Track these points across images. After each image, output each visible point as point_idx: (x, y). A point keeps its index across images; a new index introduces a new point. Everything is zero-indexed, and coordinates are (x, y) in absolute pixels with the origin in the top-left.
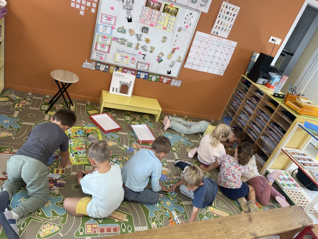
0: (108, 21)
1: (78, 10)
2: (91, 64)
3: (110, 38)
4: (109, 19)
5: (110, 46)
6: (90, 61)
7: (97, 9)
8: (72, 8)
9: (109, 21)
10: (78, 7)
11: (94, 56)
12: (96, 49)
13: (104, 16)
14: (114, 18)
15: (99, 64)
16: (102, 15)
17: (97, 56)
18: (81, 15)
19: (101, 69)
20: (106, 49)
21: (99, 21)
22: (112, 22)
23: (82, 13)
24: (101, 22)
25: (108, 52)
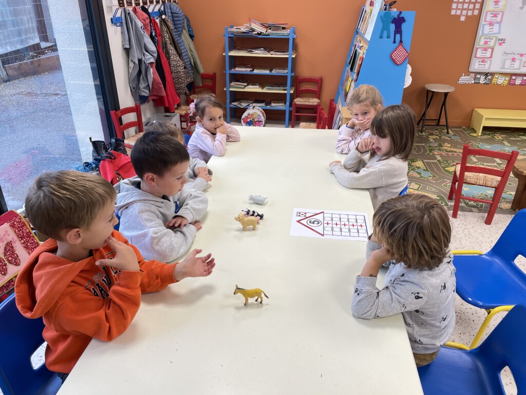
0: (493, 18)
1: (459, 17)
2: (469, 77)
3: (494, 38)
4: (495, 16)
5: (493, 49)
6: (468, 73)
7: (481, 10)
8: (453, 15)
9: (495, 18)
10: (459, 12)
11: (476, 66)
12: (476, 57)
13: (489, 13)
14: (501, 13)
15: (478, 76)
16: (487, 12)
17: (479, 65)
18: (462, 22)
19: (481, 82)
20: (488, 54)
21: (482, 22)
22: (499, 19)
23: (463, 19)
24: (485, 21)
25: (491, 57)
